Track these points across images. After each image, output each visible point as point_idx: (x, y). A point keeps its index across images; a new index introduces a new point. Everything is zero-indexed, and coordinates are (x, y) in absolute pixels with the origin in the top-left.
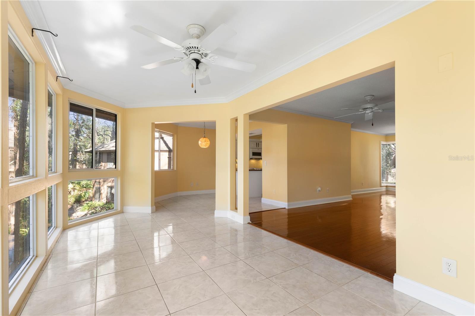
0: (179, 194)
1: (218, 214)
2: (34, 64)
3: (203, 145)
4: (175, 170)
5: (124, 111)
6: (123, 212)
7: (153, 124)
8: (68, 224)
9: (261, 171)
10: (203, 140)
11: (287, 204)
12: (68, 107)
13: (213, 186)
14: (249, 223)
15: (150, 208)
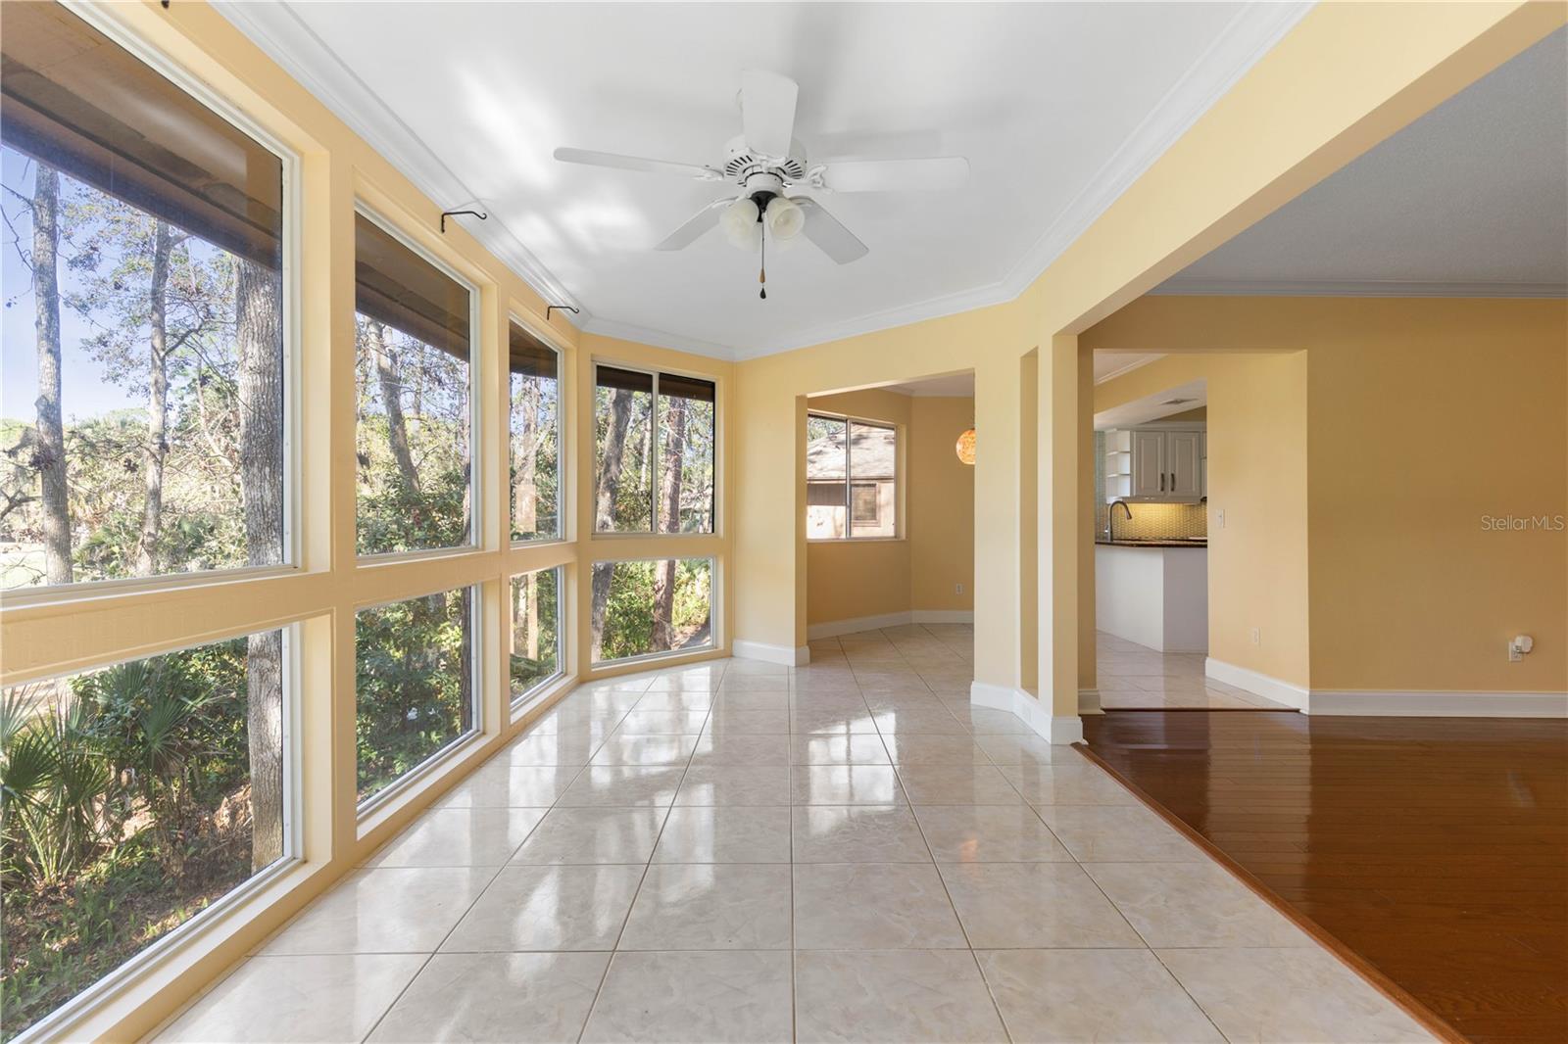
0: (919, 616)
1: (982, 694)
2: (478, 290)
3: (969, 455)
4: (903, 541)
5: (733, 368)
6: (732, 656)
7: (800, 399)
8: (593, 670)
9: (1203, 549)
10: (970, 440)
11: (1307, 693)
12: (593, 375)
13: (965, 600)
14: (1076, 745)
15: (793, 651)
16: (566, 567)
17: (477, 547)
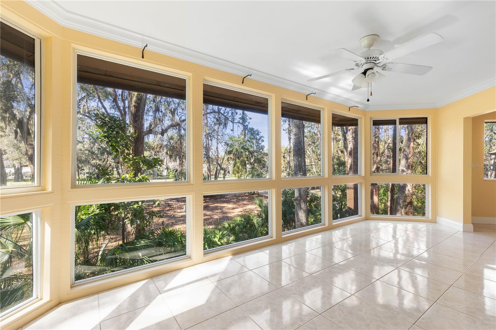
5: (436, 111)
6: (436, 222)
12: (371, 124)
16: (361, 183)
17: (322, 176)
